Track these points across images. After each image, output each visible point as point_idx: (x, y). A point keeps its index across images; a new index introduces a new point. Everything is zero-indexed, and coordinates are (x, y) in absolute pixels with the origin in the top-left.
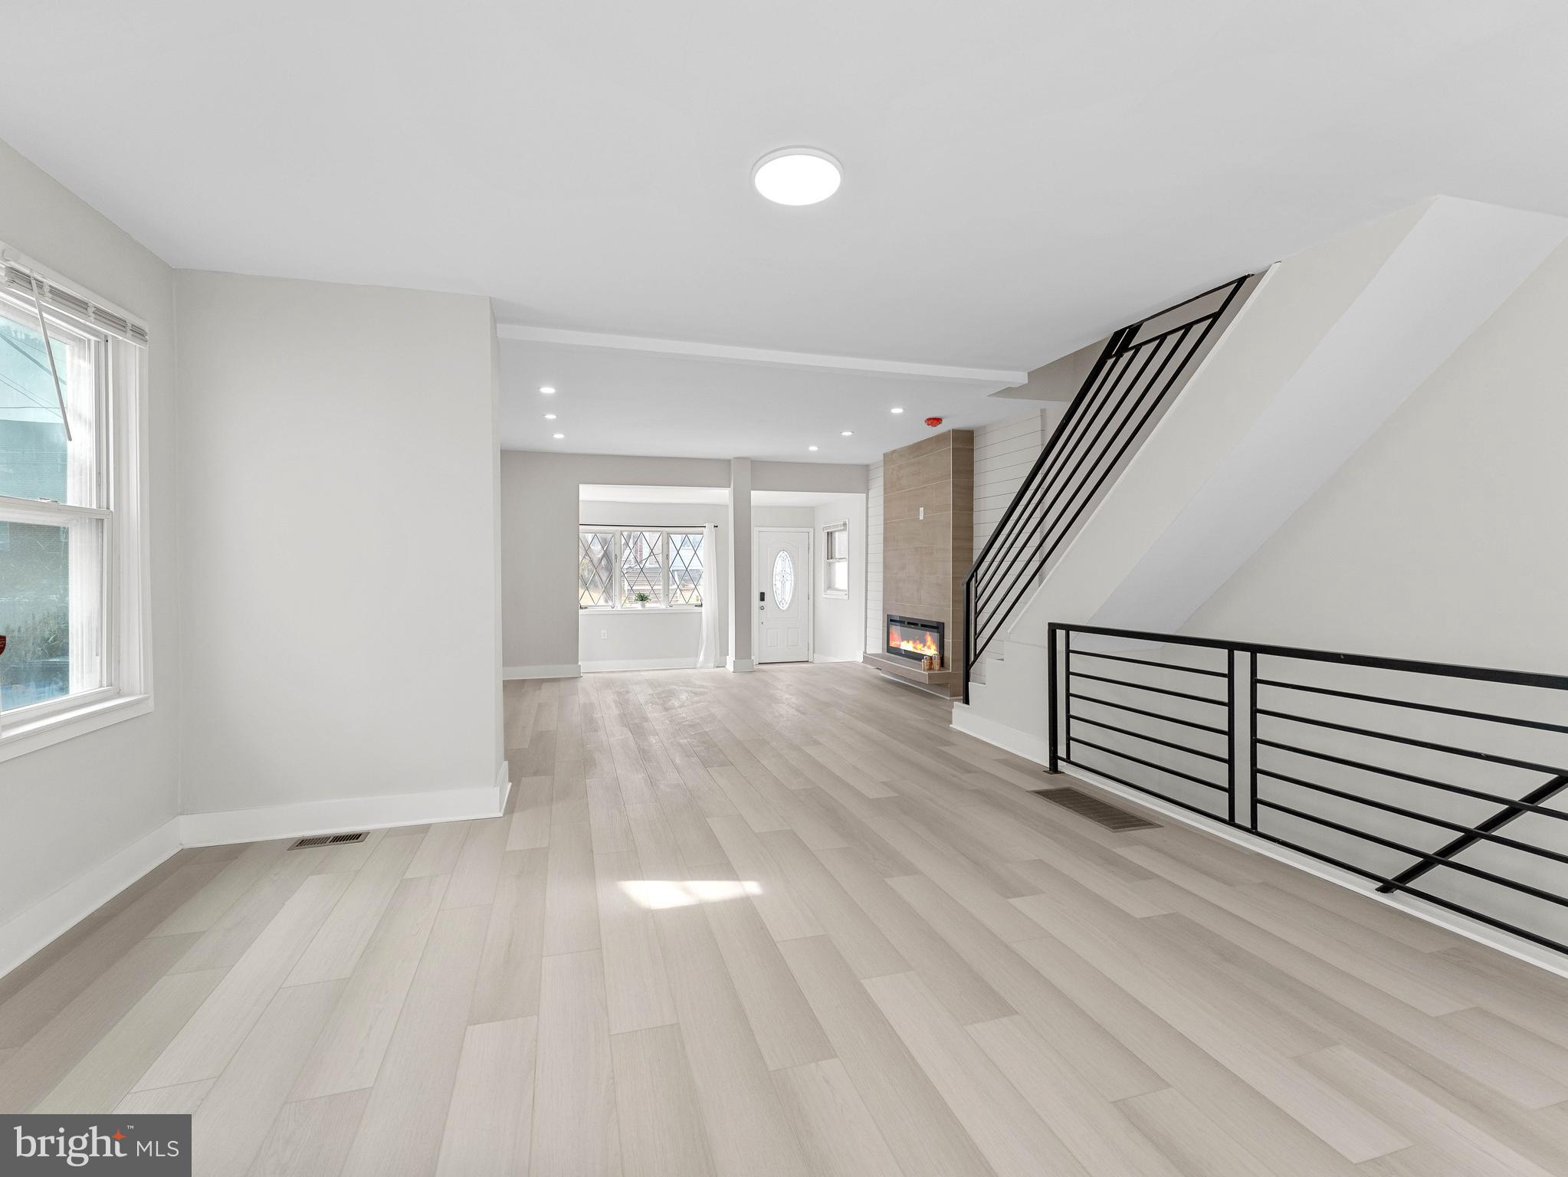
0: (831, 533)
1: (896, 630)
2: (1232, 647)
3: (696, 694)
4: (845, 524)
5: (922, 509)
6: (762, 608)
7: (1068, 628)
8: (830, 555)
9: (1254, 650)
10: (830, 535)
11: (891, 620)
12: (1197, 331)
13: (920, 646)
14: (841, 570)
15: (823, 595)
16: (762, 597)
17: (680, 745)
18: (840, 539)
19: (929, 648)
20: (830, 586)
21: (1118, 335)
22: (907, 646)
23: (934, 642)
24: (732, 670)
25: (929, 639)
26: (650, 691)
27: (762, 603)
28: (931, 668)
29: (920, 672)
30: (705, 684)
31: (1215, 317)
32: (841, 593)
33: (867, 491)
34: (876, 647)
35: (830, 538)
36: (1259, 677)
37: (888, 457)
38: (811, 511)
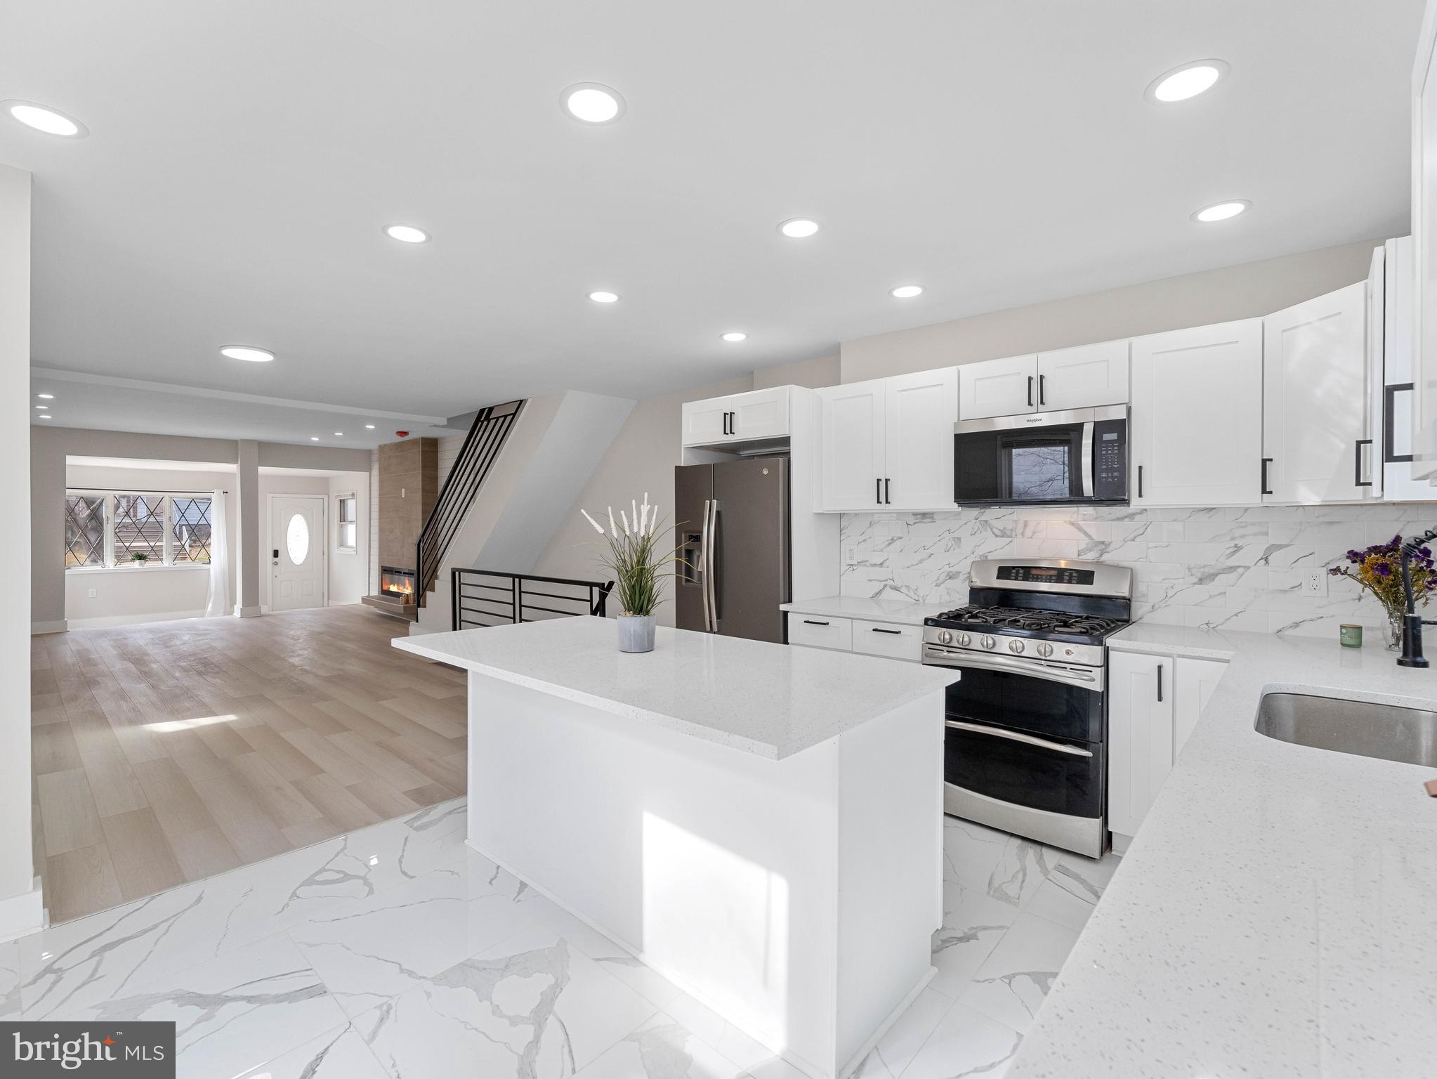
0: (344, 500)
1: (387, 577)
2: (514, 576)
3: (200, 635)
4: (353, 495)
5: (403, 490)
6: (276, 564)
7: (461, 570)
8: (343, 518)
9: (521, 577)
10: (342, 502)
11: (384, 570)
12: (509, 418)
13: (401, 588)
14: (351, 530)
15: (336, 551)
16: (276, 554)
17: (179, 666)
18: (351, 504)
19: (407, 589)
20: (342, 544)
21: (482, 411)
22: (393, 588)
23: (411, 585)
24: (240, 616)
25: (407, 582)
26: (151, 636)
27: (276, 559)
28: (407, 602)
29: (399, 606)
30: (209, 627)
31: (514, 415)
32: (350, 550)
33: (370, 470)
34: (375, 592)
35: (342, 505)
36: (522, 590)
37: (381, 448)
38: (326, 480)
